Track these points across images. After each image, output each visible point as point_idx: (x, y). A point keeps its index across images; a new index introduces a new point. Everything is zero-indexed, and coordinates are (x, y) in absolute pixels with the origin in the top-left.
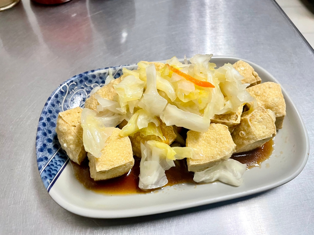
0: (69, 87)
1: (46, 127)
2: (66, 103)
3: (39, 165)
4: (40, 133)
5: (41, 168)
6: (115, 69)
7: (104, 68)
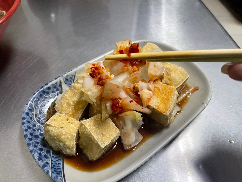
0: (34, 104)
1: (33, 141)
2: (37, 117)
3: (46, 171)
4: (31, 147)
5: (49, 171)
6: (63, 77)
7: (54, 79)
